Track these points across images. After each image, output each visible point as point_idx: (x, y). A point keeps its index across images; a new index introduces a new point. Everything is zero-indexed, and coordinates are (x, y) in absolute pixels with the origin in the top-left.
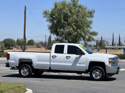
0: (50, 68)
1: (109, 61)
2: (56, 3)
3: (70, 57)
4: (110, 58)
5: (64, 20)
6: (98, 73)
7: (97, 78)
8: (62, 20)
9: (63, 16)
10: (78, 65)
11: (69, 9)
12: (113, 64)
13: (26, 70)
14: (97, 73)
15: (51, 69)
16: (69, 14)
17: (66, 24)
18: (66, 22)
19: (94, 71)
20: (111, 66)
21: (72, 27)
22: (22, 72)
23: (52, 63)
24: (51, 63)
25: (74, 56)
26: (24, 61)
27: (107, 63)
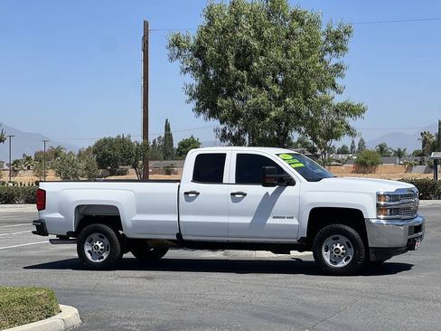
0: (179, 235)
1: (378, 205)
2: (210, 8)
3: (245, 195)
4: (382, 193)
5: (236, 65)
6: (341, 248)
7: (339, 265)
8: (232, 67)
9: (232, 53)
10: (271, 221)
11: (254, 27)
12: (391, 214)
13: (99, 245)
14: (338, 246)
15: (184, 238)
16: (255, 44)
17: (243, 82)
18: (245, 74)
19: (328, 241)
20: (384, 222)
21: (268, 89)
22: (89, 252)
23: (184, 218)
24: (181, 219)
25: (256, 192)
26: (94, 213)
27: (370, 213)
